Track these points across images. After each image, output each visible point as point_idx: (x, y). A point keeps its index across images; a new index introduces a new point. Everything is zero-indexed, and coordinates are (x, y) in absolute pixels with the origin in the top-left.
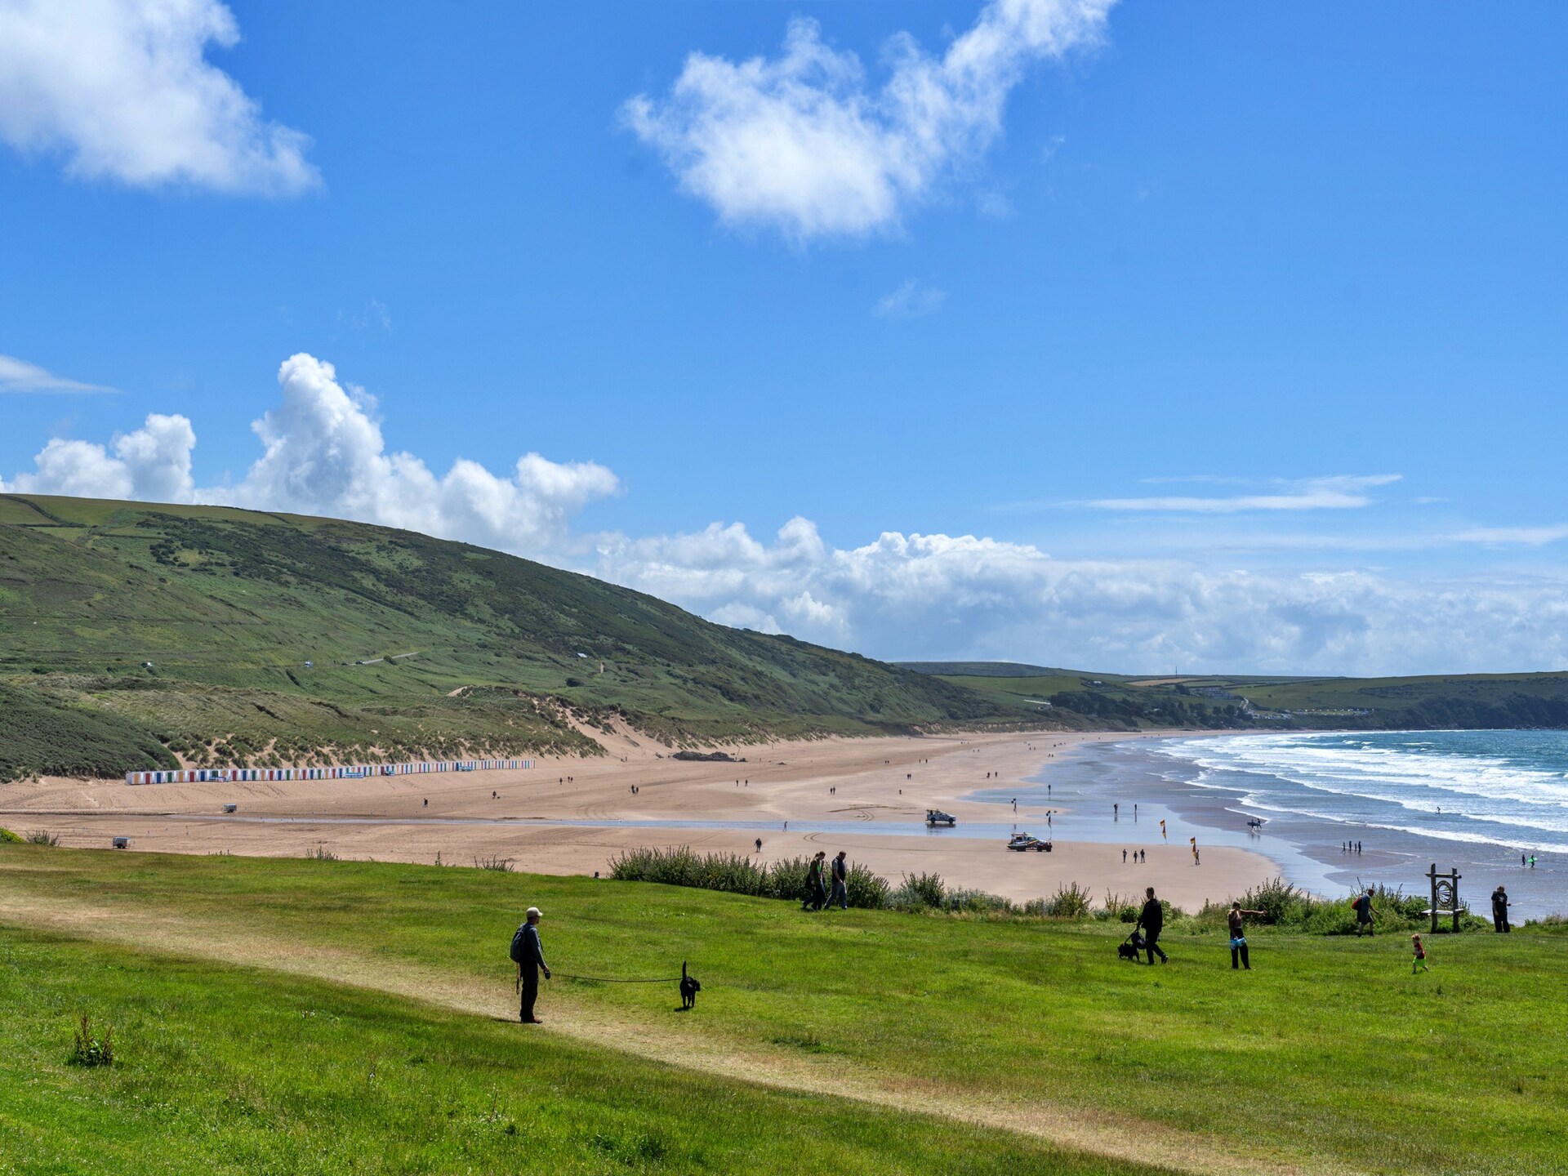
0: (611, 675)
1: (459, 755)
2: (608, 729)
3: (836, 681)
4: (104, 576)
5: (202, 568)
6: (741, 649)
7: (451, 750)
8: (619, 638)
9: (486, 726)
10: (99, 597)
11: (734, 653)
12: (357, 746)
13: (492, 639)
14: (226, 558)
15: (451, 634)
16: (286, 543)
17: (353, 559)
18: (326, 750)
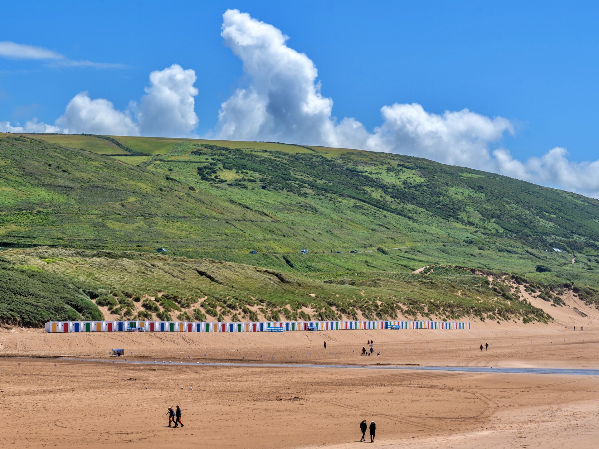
0: (581, 265)
1: (394, 317)
2: (558, 302)
4: (141, 185)
5: (237, 184)
7: (386, 312)
8: (591, 237)
9: (433, 295)
10: (132, 199)
12: (288, 307)
13: (479, 237)
14: (257, 176)
15: (443, 234)
16: (312, 166)
17: (366, 178)
18: (254, 309)
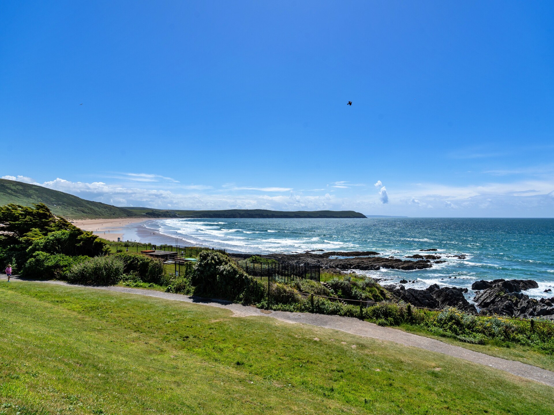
0: (60, 209)
3: (108, 210)
6: (90, 204)
11: (88, 205)
